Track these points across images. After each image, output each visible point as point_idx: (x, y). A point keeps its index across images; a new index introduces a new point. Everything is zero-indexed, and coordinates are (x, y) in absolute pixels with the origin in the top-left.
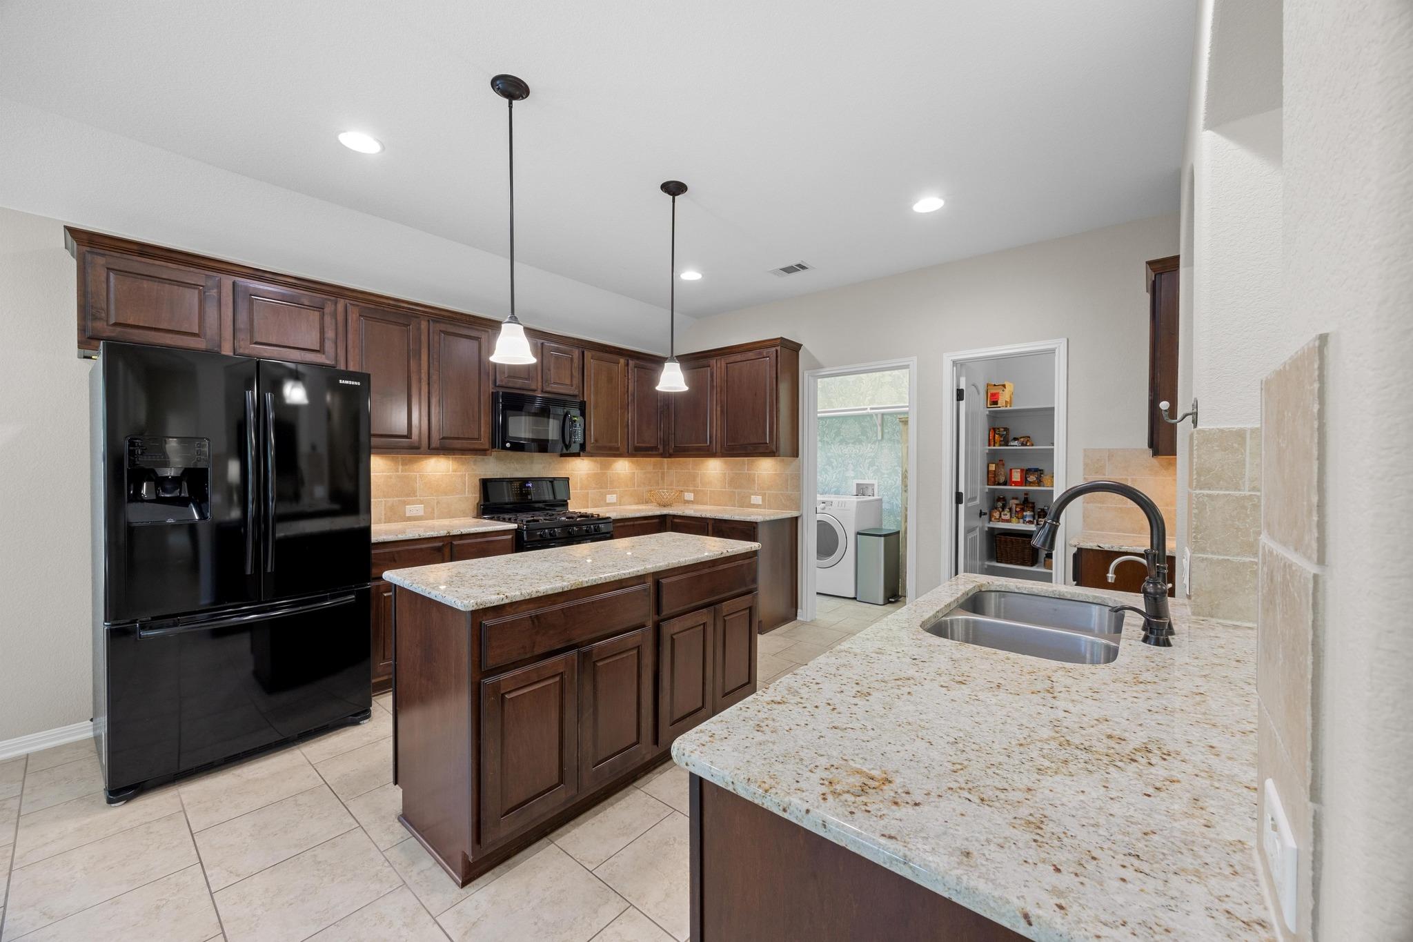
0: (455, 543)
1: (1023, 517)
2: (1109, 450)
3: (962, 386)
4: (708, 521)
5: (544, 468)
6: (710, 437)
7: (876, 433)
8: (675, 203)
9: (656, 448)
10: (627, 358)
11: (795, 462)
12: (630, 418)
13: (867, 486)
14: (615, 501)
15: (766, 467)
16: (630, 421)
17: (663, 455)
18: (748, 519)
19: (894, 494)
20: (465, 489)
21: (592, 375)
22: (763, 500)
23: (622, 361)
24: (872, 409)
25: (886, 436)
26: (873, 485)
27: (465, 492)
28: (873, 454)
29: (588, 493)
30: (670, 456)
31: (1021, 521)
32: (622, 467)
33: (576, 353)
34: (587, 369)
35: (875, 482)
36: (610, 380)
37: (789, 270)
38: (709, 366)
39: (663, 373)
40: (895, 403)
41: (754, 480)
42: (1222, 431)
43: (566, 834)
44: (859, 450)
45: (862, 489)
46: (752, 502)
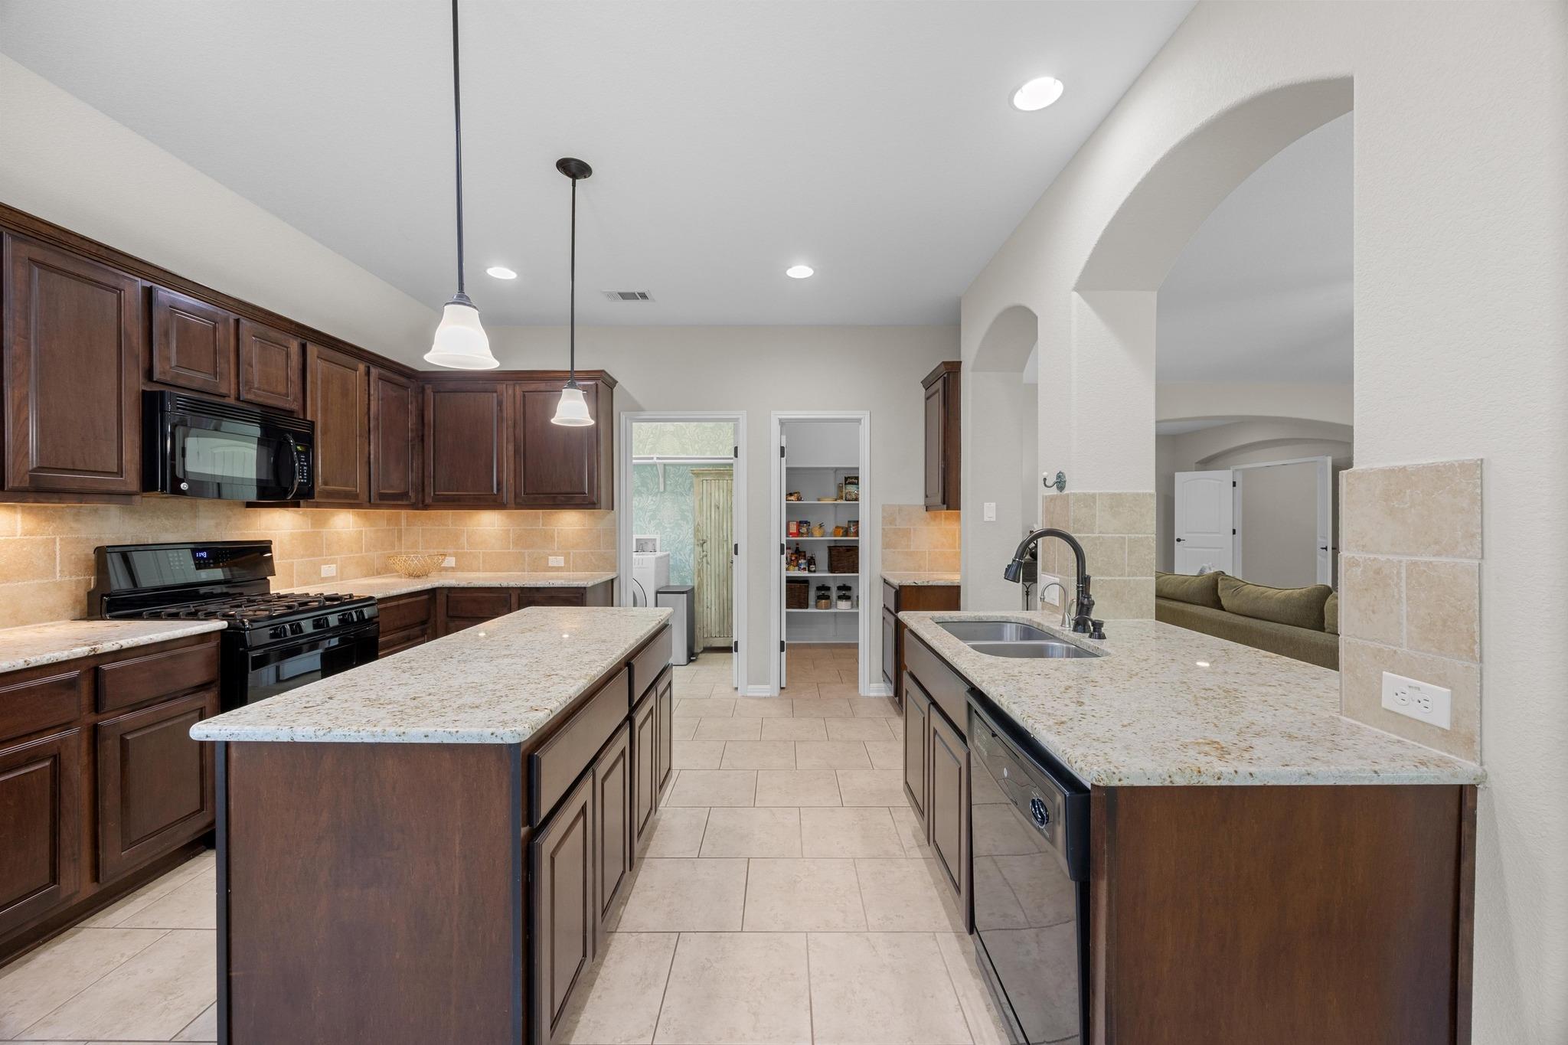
0: (105, 667)
1: (798, 565)
2: (899, 505)
3: (784, 445)
4: (510, 592)
5: (217, 525)
6: (498, 485)
7: (658, 484)
8: (576, 188)
9: (404, 495)
10: (368, 364)
11: (611, 515)
12: (372, 452)
13: (646, 541)
14: (335, 574)
15: (569, 522)
16: (372, 456)
17: (414, 506)
18: (575, 584)
19: (677, 548)
20: (54, 568)
21: (319, 382)
22: (566, 562)
23: (362, 367)
24: (658, 458)
25: (669, 488)
26: (655, 540)
27: (55, 573)
28: (654, 507)
29: (292, 565)
30: (426, 507)
31: (797, 568)
32: (345, 522)
33: (294, 346)
34: (312, 372)
35: (657, 537)
36: (345, 393)
37: (625, 296)
38: (496, 392)
39: (560, 401)
40: (678, 453)
41: (552, 537)
42: (1085, 494)
43: (576, 1027)
44: (639, 503)
45: (642, 544)
46: (550, 565)
